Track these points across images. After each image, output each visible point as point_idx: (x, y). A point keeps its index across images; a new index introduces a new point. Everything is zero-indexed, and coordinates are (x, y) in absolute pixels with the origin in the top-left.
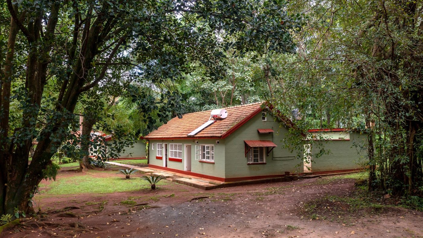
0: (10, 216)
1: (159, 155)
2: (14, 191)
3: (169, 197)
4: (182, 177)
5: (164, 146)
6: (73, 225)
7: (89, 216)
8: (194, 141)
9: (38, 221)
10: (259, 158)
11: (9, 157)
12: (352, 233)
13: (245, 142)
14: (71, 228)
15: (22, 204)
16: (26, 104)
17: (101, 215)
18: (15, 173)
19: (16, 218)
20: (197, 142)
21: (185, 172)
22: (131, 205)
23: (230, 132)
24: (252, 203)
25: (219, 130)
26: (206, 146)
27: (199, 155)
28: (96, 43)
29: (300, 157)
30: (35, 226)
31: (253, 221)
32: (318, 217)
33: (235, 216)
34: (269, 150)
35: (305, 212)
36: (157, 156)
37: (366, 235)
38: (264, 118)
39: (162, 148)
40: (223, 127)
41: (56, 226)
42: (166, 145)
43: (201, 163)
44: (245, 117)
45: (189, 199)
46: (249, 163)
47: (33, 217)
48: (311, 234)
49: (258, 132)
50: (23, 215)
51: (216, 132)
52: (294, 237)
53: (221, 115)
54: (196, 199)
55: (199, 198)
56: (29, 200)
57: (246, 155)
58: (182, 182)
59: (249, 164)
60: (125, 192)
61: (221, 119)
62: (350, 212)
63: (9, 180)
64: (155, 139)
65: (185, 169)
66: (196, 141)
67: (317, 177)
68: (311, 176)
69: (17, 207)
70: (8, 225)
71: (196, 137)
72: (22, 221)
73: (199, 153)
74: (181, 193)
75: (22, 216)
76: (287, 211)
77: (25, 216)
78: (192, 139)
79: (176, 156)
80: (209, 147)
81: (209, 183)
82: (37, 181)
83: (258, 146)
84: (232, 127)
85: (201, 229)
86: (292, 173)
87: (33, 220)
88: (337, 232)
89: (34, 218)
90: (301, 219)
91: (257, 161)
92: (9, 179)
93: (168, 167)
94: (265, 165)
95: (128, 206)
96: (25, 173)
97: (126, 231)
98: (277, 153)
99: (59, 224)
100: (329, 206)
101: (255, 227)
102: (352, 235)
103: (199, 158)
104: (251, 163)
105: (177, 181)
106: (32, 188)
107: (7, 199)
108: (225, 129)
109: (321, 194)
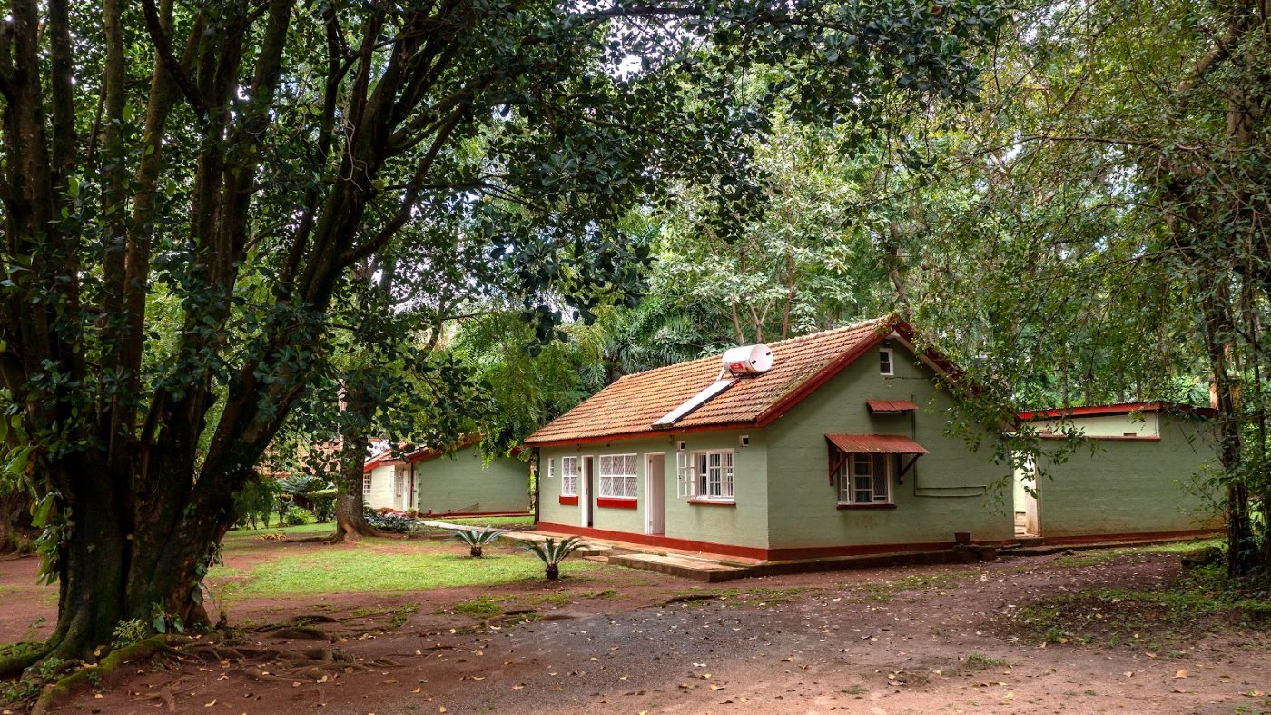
0: (140, 625)
1: (567, 492)
2: (154, 555)
3: (598, 595)
4: (640, 552)
5: (583, 464)
6: (317, 656)
7: (365, 635)
8: (672, 443)
9: (217, 646)
10: (872, 490)
11: (139, 456)
12: (1178, 675)
13: (828, 440)
14: (311, 661)
15: (175, 596)
16: (191, 281)
17: (399, 636)
18: (156, 502)
19: (156, 632)
20: (683, 446)
21: (647, 537)
22: (484, 615)
23: (780, 408)
24: (853, 608)
25: (749, 402)
26: (709, 453)
27: (689, 482)
28: (387, 122)
29: (1002, 457)
30: (209, 657)
31: (858, 649)
32: (1068, 637)
33: (803, 638)
34: (903, 466)
35: (1025, 627)
36: (564, 495)
37: (1225, 681)
38: (885, 368)
39: (576, 469)
40: (762, 395)
41: (270, 656)
42: (590, 462)
43: (693, 509)
44: (826, 363)
45: (661, 602)
46: (841, 503)
47: (204, 633)
48: (1045, 678)
49: (869, 409)
50: (176, 625)
51: (739, 410)
52: (991, 684)
53: (754, 362)
54: (681, 600)
55: (690, 599)
56: (194, 583)
57: (831, 478)
58: (637, 562)
59: (841, 508)
60: (468, 586)
61: (754, 375)
62: (1168, 623)
63: (140, 523)
64: (558, 444)
65: (647, 530)
66: (680, 442)
67: (1059, 551)
68: (1038, 549)
69: (159, 602)
70: (133, 648)
71: (678, 428)
72: (173, 643)
73: (689, 478)
74: (637, 589)
75: (173, 627)
76: (964, 627)
77: (181, 629)
78: (666, 436)
79: (618, 492)
80: (717, 456)
81: (721, 564)
82: (217, 529)
83: (868, 450)
84: (786, 392)
85: (696, 665)
86: (976, 540)
87: (203, 642)
88: (1129, 674)
89: (207, 638)
90: (1012, 645)
91: (868, 500)
92: (139, 519)
93: (596, 526)
94: (893, 512)
95: (477, 615)
96: (183, 504)
97: (473, 667)
98: (929, 475)
99: (277, 653)
100: (1100, 612)
101: (866, 663)
102: (1178, 681)
103: (689, 492)
104: (848, 503)
105: (624, 562)
106: (204, 549)
107: (132, 577)
108: (765, 400)
109: (1073, 586)
